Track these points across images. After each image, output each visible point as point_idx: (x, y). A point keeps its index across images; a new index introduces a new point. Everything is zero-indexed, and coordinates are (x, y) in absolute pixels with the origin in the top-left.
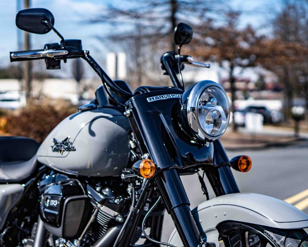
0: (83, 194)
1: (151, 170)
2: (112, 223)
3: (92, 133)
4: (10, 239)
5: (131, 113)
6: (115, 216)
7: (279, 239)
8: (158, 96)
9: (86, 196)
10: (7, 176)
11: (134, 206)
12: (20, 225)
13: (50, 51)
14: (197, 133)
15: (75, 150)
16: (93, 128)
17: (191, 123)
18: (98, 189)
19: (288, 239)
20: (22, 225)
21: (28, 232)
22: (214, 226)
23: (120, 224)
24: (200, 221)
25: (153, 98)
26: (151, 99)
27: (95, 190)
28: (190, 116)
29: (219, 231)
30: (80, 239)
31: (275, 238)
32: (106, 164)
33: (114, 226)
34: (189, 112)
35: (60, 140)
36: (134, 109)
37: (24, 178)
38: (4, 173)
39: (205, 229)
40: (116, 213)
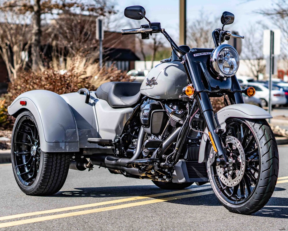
0: (163, 109)
1: (192, 92)
2: (178, 125)
3: (166, 75)
4: (127, 142)
5: (185, 62)
6: (179, 121)
7: (251, 124)
8: (200, 53)
9: (164, 110)
10: (124, 103)
11: (189, 115)
12: (132, 134)
13: (143, 29)
14: (219, 73)
15: (157, 84)
16: (166, 72)
17: (215, 68)
18: (170, 106)
19: (256, 124)
20: (134, 134)
21: (137, 137)
22: (224, 121)
23: (181, 125)
24: (218, 119)
25: (197, 55)
26: (196, 55)
27: (169, 106)
28: (214, 64)
29: (226, 123)
30: (161, 135)
31: (250, 124)
32: (175, 92)
33: (179, 127)
34: (213, 62)
35: (150, 79)
36: (186, 60)
37: (134, 103)
38: (122, 101)
39: (220, 123)
40: (180, 119)
